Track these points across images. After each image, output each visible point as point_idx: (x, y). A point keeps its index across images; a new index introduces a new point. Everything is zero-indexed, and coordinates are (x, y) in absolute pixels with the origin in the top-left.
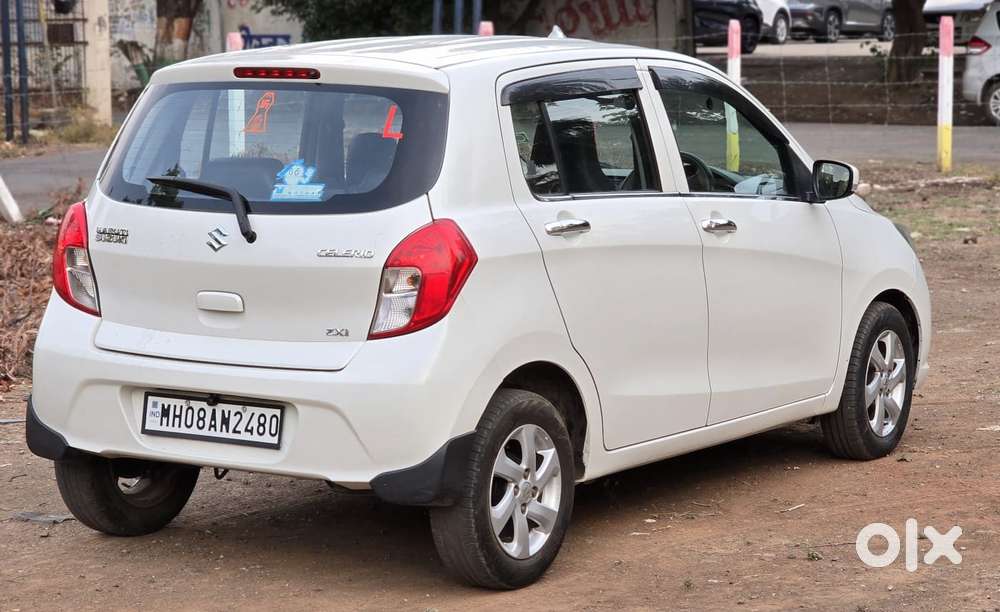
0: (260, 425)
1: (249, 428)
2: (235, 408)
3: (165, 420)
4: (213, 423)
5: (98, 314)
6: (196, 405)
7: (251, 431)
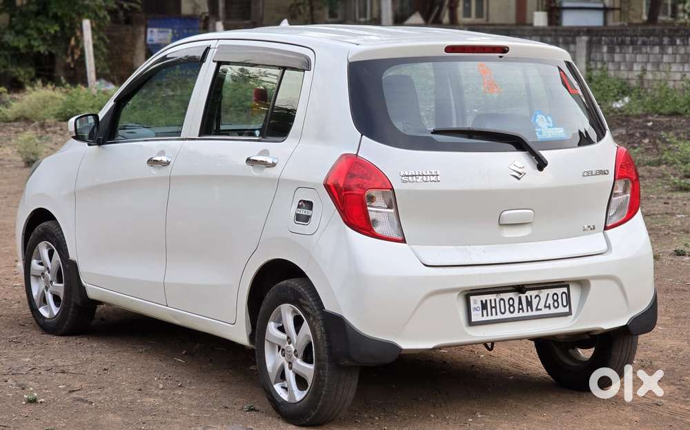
0: (555, 301)
1: (547, 305)
2: (534, 293)
3: (485, 312)
4: (521, 307)
5: (404, 241)
6: (506, 296)
7: (549, 307)
